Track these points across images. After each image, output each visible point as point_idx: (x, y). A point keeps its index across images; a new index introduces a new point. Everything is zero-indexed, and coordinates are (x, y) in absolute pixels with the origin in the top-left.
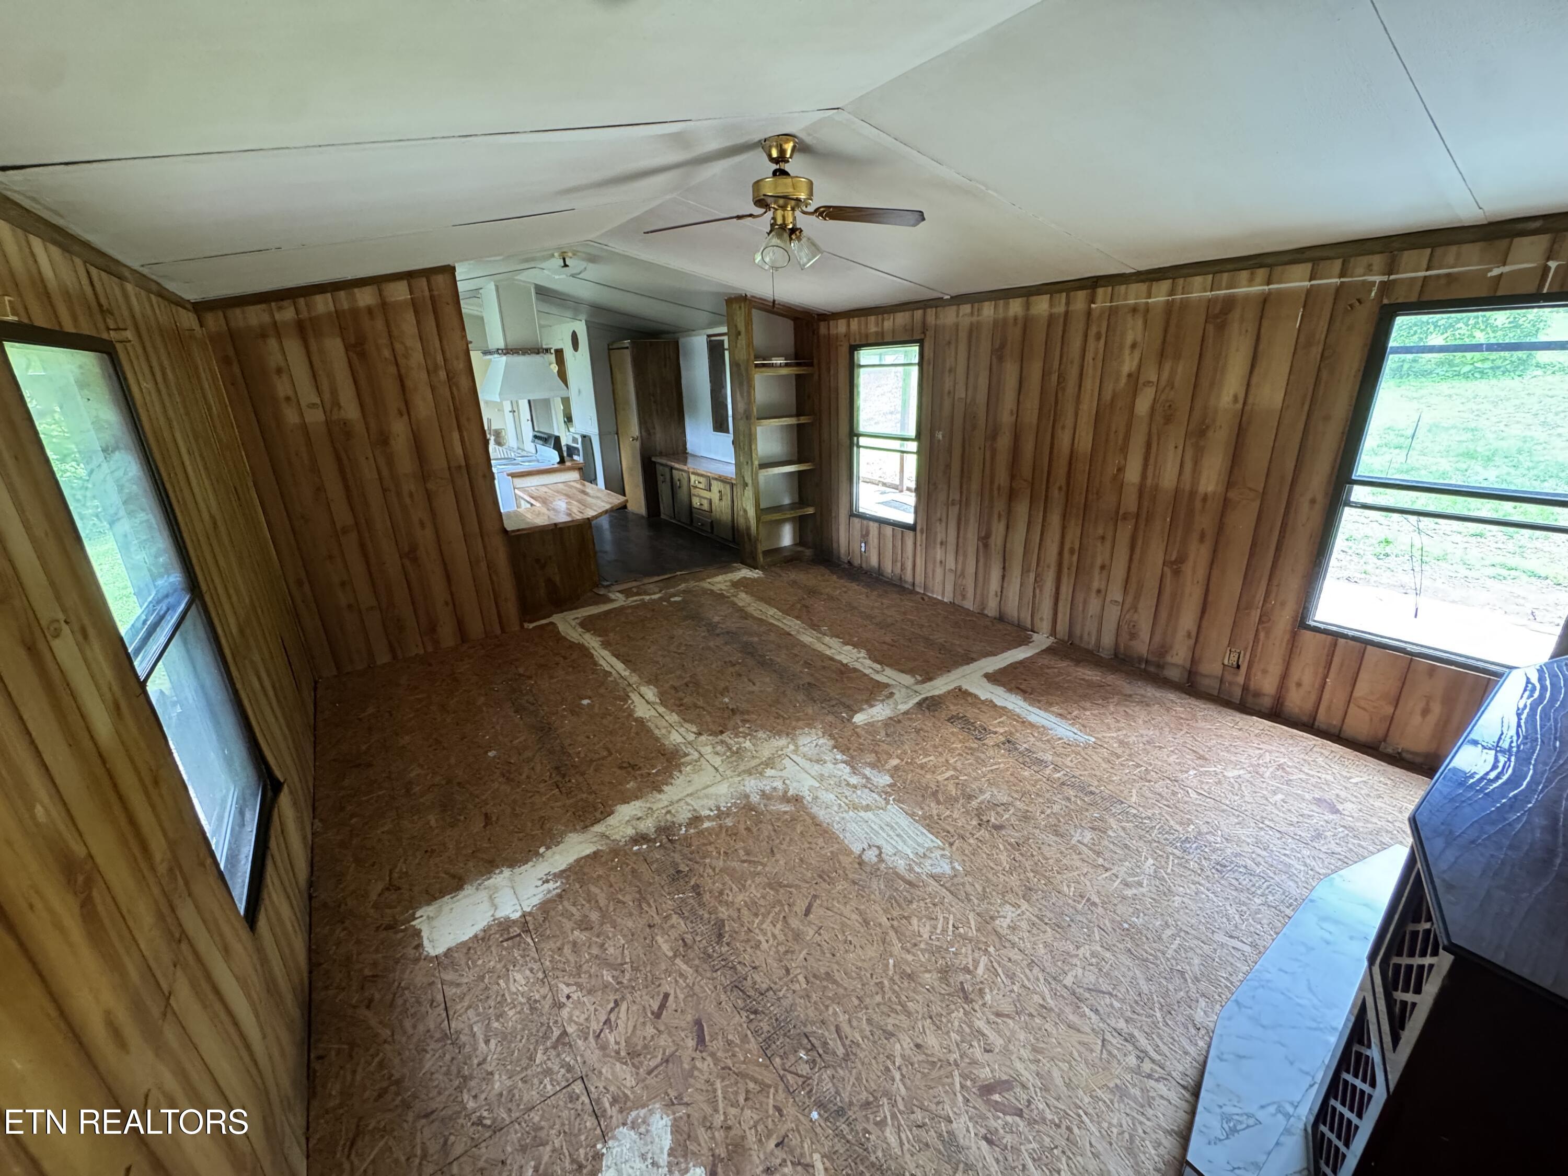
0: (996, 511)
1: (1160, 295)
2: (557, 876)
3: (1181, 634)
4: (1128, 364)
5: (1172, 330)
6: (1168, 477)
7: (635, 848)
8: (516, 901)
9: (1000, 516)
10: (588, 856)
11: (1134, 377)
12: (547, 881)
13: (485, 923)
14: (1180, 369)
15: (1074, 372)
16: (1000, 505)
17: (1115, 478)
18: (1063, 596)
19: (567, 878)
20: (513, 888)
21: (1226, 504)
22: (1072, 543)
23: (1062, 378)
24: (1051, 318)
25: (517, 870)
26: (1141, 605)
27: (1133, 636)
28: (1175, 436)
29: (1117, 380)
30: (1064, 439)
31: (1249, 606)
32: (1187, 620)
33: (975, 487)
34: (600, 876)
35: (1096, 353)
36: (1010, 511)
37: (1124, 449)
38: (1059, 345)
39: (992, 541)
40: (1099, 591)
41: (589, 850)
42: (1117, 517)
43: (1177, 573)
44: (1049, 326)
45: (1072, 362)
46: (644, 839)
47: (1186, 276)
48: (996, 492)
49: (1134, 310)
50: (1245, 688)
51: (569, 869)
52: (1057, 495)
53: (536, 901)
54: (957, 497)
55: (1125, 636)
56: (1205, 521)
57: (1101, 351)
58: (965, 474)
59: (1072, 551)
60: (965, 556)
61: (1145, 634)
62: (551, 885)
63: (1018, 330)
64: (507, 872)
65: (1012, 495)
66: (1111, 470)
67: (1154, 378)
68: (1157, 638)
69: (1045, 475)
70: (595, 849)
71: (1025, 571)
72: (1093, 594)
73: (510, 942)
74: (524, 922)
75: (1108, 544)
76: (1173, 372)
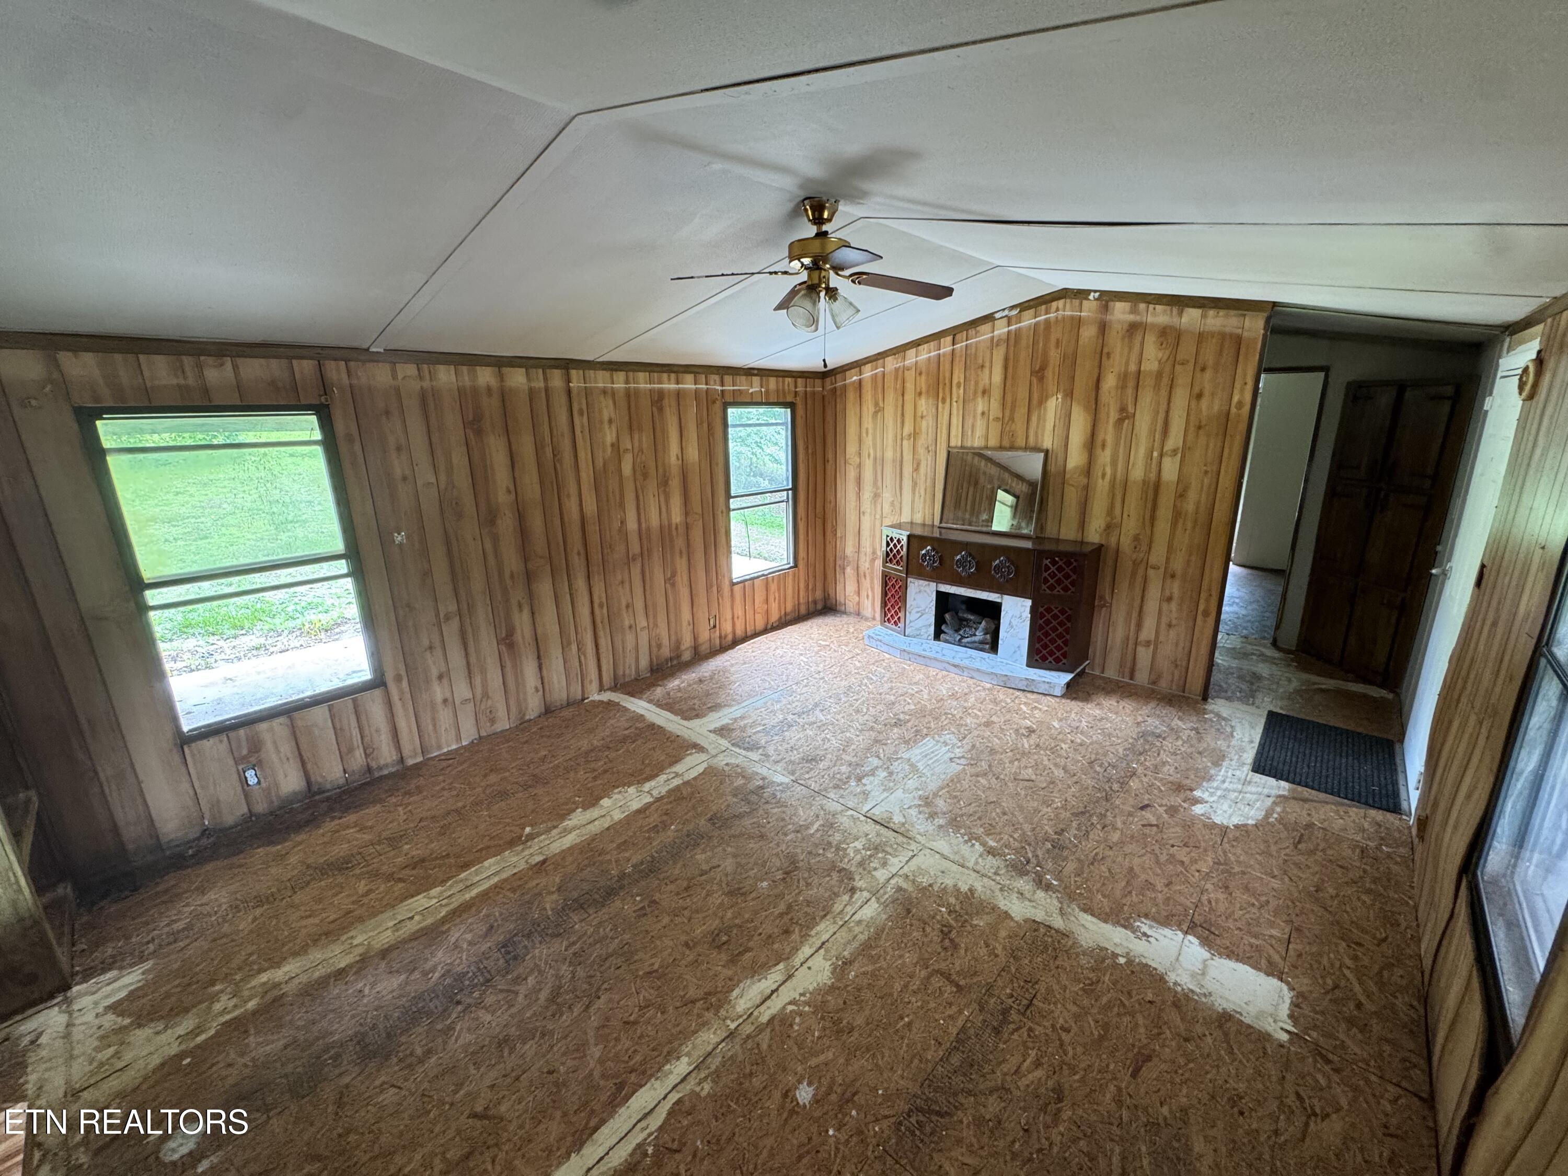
0: (514, 603)
1: (619, 383)
2: (1134, 930)
3: (685, 624)
4: (610, 437)
5: (633, 410)
6: (654, 521)
7: (1055, 883)
8: (1184, 948)
9: (520, 606)
10: (1093, 915)
11: (616, 446)
12: (1145, 934)
13: (1222, 961)
14: (644, 439)
15: (566, 444)
16: (518, 595)
17: (620, 531)
18: (603, 649)
19: (1127, 919)
20: (1177, 959)
21: (688, 527)
22: (600, 598)
23: (556, 453)
24: (532, 392)
25: (1161, 969)
26: (659, 620)
27: (659, 646)
28: (652, 486)
29: (604, 451)
30: (572, 505)
31: (712, 586)
32: (686, 615)
33: (478, 584)
34: (1104, 896)
35: (583, 427)
36: (531, 595)
37: (622, 505)
38: (546, 419)
39: (518, 637)
40: (630, 627)
41: (1087, 919)
42: (629, 560)
43: (673, 585)
44: (531, 400)
45: (563, 435)
46: (1041, 882)
47: (634, 371)
48: (509, 582)
49: (604, 392)
50: (720, 637)
51: (1117, 923)
52: (577, 562)
53: (1167, 932)
54: (453, 607)
55: (655, 649)
56: (680, 543)
57: (586, 424)
58: (457, 576)
59: (601, 606)
60: (483, 671)
61: (665, 642)
62: (1145, 929)
63: (495, 402)
64: (1172, 978)
65: (530, 577)
66: (616, 524)
67: (630, 447)
68: (673, 637)
69: (562, 548)
70: (1081, 914)
71: (565, 647)
72: (628, 631)
73: (1213, 929)
74: (1191, 929)
75: (627, 585)
76: (640, 441)
